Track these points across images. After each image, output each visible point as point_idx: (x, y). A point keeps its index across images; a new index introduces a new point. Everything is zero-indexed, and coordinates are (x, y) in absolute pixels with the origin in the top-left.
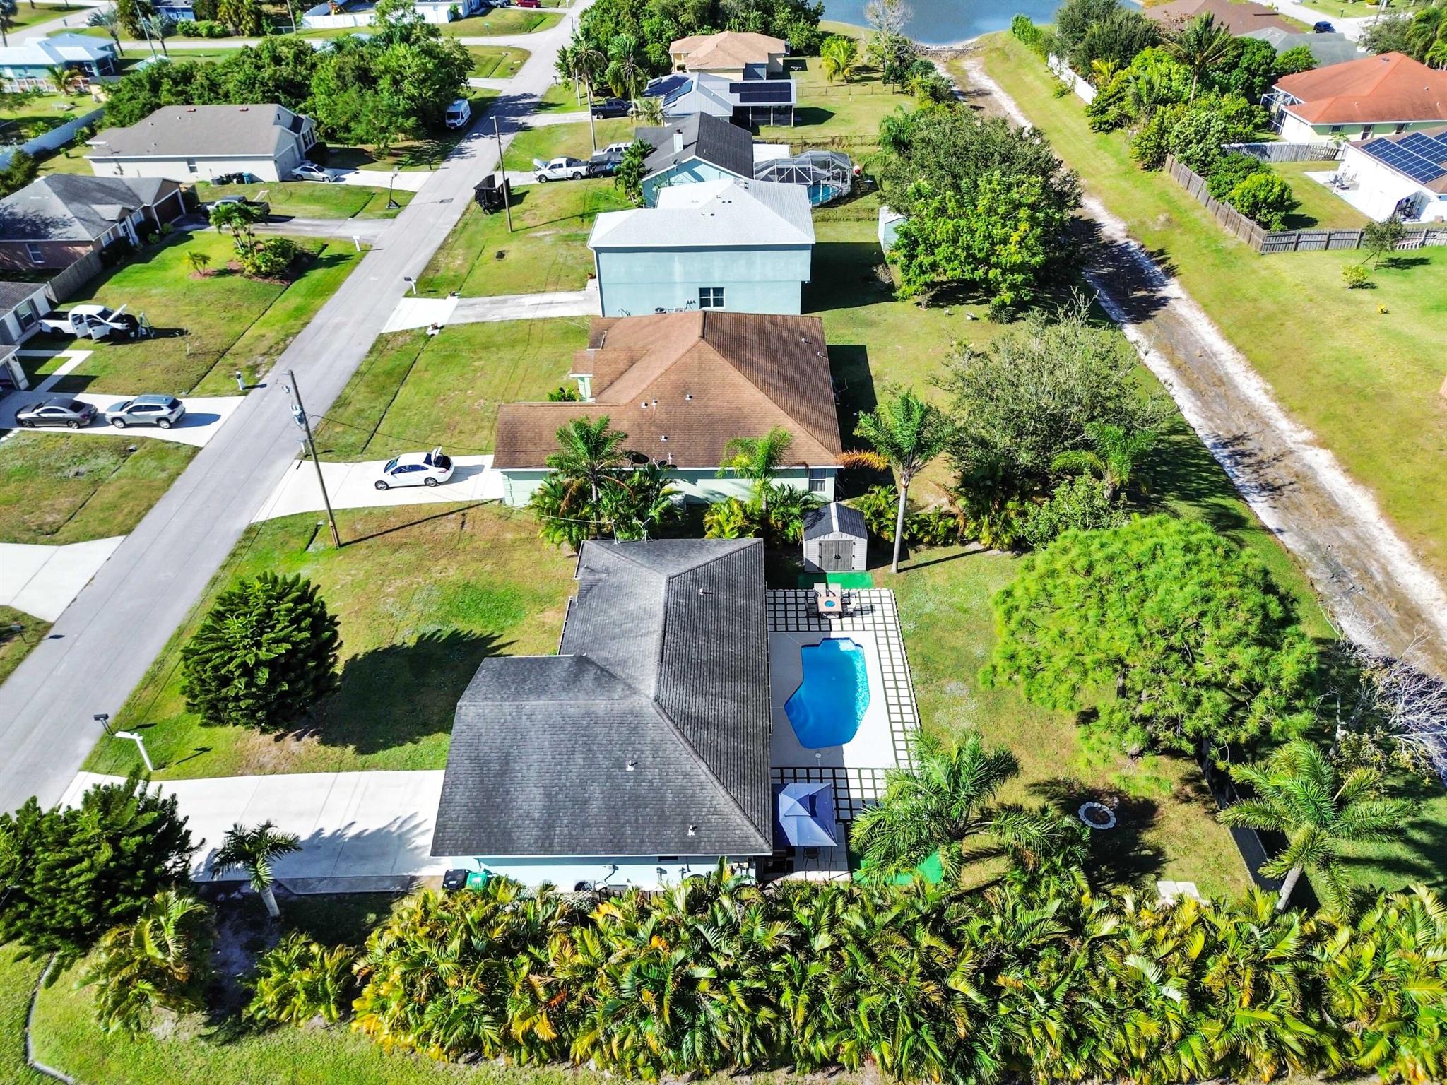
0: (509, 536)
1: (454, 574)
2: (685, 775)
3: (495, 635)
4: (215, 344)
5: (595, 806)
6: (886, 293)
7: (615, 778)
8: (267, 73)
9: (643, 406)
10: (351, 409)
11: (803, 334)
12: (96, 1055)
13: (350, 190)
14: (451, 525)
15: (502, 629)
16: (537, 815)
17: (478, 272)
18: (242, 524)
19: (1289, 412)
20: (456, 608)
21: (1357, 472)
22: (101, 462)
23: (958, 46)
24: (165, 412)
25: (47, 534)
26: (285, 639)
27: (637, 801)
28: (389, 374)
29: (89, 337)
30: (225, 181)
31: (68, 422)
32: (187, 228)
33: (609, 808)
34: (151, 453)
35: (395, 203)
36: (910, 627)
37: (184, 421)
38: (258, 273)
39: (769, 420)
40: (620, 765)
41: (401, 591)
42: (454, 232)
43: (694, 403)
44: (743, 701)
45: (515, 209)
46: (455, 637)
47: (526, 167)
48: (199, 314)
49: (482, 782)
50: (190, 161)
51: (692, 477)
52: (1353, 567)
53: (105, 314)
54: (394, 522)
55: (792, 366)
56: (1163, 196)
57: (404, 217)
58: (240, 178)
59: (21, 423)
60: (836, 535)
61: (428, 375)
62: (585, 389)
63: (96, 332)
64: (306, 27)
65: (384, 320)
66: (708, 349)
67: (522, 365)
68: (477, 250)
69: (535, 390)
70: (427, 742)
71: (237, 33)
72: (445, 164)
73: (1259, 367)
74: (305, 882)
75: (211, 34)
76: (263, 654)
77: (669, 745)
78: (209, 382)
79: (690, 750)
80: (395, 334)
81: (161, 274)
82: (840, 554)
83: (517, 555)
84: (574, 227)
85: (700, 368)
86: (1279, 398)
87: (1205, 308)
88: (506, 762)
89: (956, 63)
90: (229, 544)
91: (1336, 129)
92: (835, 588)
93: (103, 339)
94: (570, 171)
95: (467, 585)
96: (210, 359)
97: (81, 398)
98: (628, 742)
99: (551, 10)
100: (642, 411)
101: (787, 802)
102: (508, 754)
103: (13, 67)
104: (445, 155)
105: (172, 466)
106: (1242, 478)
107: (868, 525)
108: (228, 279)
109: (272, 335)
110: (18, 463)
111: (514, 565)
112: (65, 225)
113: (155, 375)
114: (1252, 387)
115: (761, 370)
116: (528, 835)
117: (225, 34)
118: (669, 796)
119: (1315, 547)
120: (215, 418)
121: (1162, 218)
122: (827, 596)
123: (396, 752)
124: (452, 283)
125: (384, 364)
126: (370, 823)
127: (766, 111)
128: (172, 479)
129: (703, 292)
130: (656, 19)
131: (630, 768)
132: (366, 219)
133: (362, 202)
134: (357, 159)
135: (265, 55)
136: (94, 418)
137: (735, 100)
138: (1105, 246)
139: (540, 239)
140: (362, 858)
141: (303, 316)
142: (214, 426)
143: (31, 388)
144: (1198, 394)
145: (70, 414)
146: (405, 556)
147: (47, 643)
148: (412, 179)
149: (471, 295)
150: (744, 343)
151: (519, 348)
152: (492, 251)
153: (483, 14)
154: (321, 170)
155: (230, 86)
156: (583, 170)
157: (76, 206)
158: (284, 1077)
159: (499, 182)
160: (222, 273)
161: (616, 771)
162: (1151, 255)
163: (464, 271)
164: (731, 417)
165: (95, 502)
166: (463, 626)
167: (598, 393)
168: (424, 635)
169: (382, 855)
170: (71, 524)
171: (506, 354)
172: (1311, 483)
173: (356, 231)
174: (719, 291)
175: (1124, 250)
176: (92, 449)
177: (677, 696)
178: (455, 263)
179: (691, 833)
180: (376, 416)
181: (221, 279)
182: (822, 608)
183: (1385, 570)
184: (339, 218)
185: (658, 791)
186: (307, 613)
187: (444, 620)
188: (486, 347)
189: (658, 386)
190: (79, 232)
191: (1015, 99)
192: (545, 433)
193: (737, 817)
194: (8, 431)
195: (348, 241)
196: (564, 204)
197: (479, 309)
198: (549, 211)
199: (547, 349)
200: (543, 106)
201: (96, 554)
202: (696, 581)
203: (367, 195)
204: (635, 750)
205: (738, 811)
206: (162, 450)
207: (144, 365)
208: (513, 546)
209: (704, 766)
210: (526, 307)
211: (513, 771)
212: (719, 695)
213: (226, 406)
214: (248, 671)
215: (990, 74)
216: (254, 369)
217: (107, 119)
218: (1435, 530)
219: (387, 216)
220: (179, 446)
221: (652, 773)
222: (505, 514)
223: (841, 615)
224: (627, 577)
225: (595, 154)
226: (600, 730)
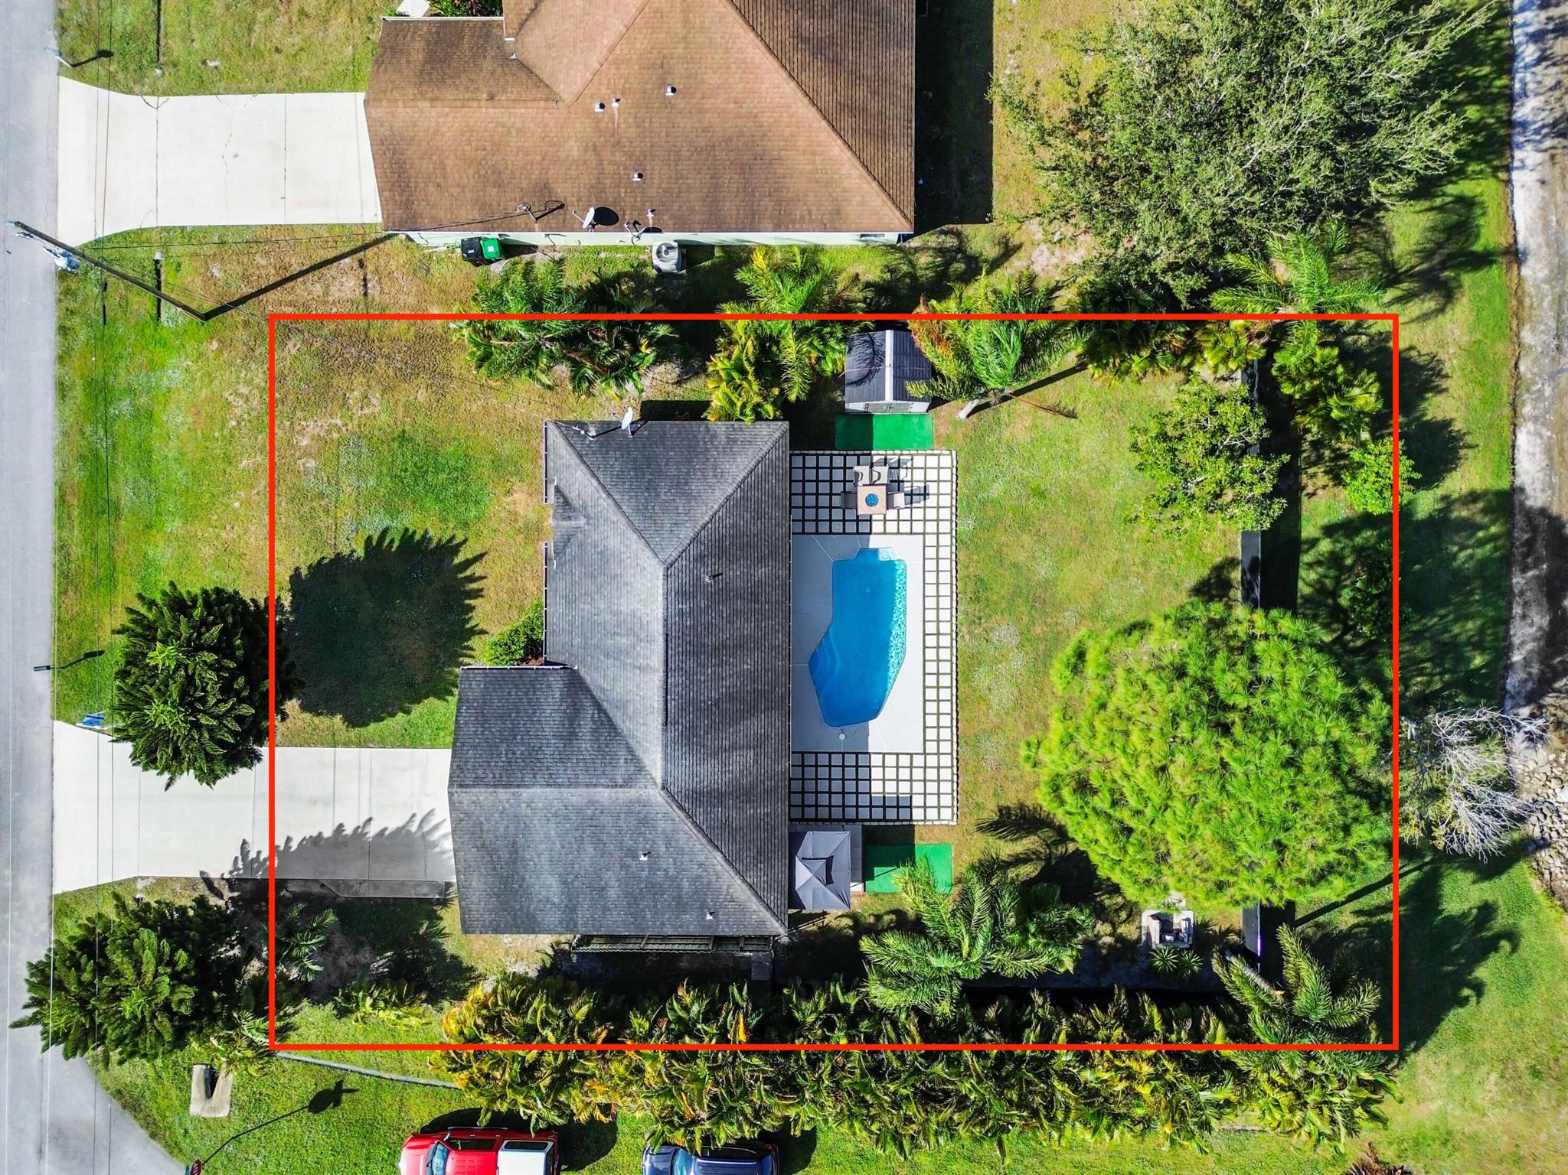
2: (700, 865)
3: (459, 538)
5: (613, 893)
7: (629, 867)
9: (597, 109)
15: (466, 525)
16: (556, 900)
27: (654, 888)
33: (627, 894)
36: (968, 528)
39: (802, 143)
40: (633, 854)
43: (680, 103)
46: (410, 543)
49: (495, 869)
74: (346, 884)
77: (681, 835)
79: (704, 841)
85: (686, 22)
88: (514, 850)
95: (403, 435)
98: (637, 831)
100: (598, 120)
101: (803, 874)
102: (515, 843)
118: (686, 884)
131: (643, 858)
140: (393, 859)
161: (629, 861)
164: (741, 134)
166: (415, 521)
168: (369, 538)
169: (411, 855)
179: (709, 917)
185: (674, 880)
189: (617, 64)
192: (450, 162)
193: (753, 904)
202: (701, 563)
204: (646, 840)
205: (754, 899)
209: (719, 856)
211: (524, 860)
212: (734, 747)
221: (667, 862)
226: (606, 820)
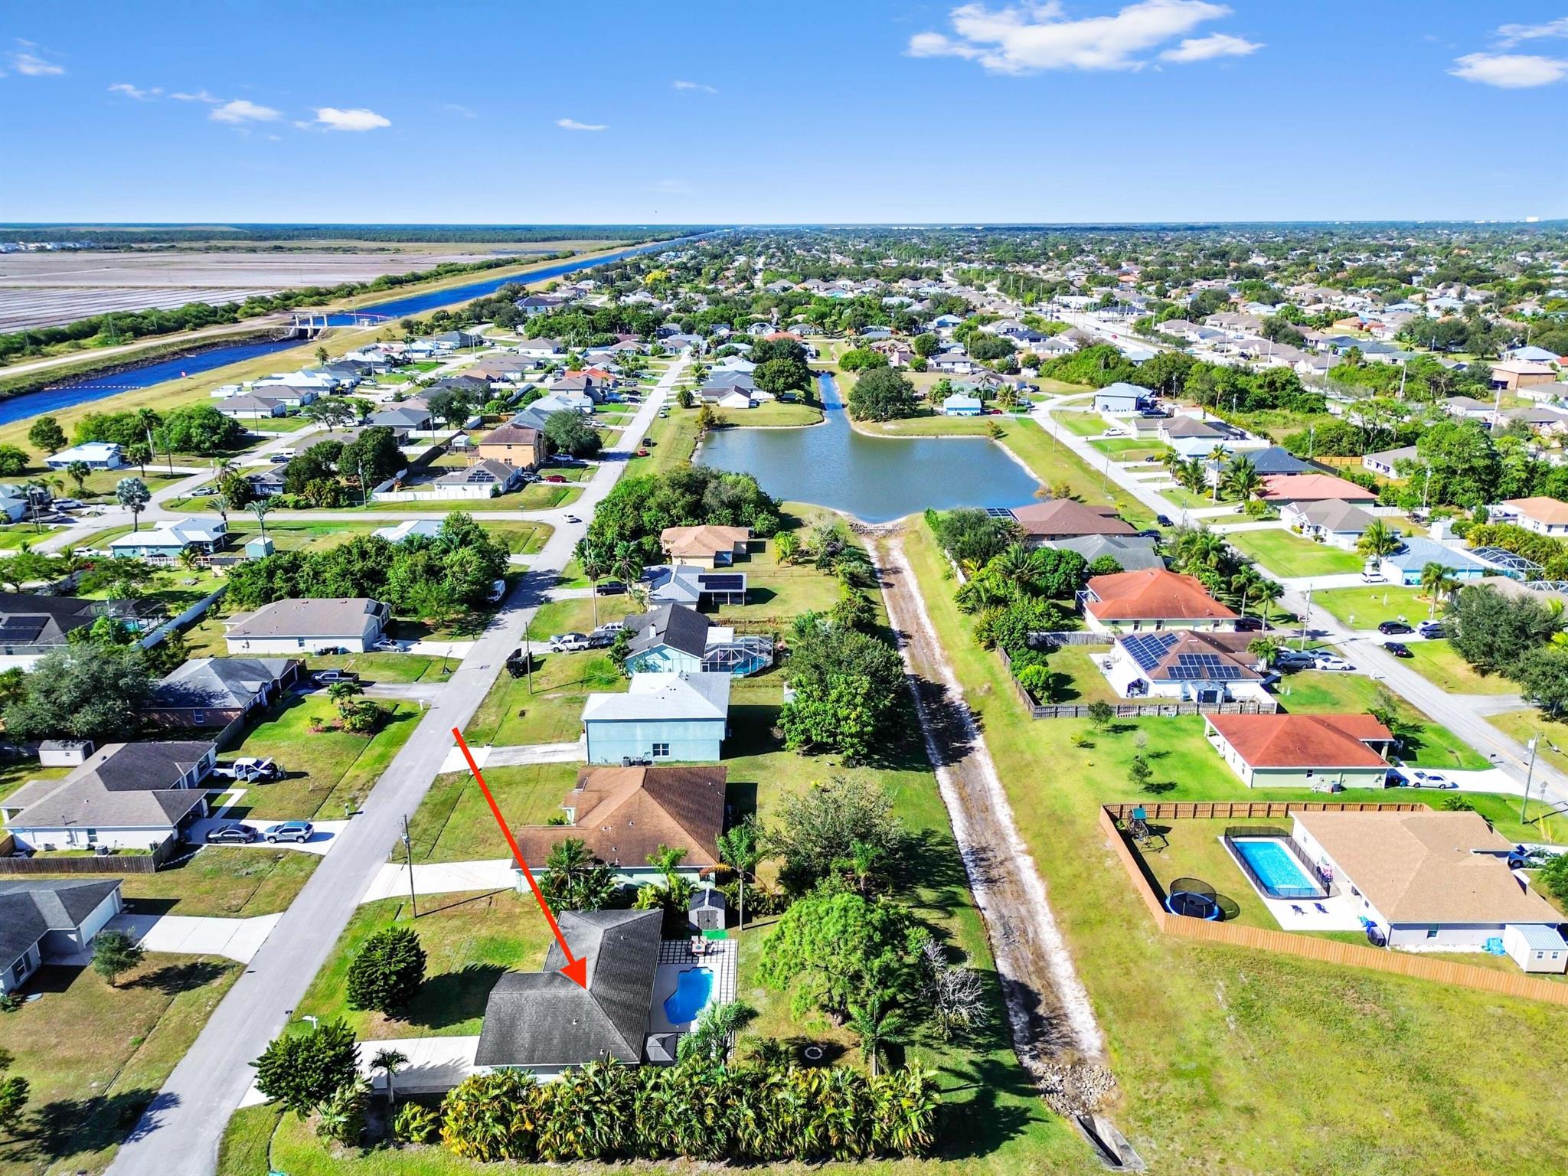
0: (518, 910)
1: (485, 932)
2: (601, 1027)
3: (507, 967)
4: (326, 783)
5: (555, 1042)
6: (778, 745)
7: (567, 1028)
8: (358, 566)
9: (604, 829)
10: (419, 829)
11: (711, 780)
12: (304, 1167)
13: (414, 658)
14: (483, 904)
15: (511, 963)
17: (506, 726)
18: (354, 905)
19: (1019, 830)
20: (486, 952)
21: (1042, 873)
22: (261, 866)
23: (889, 525)
24: (302, 833)
25: (234, 912)
26: (403, 961)
27: (576, 1039)
28: (443, 803)
29: (245, 779)
30: (324, 653)
31: (239, 840)
32: (300, 692)
33: (563, 1042)
34: (292, 860)
35: (448, 669)
36: (742, 960)
37: (315, 838)
38: (354, 729)
39: (679, 839)
40: (570, 1022)
41: (454, 942)
42: (490, 693)
43: (634, 827)
44: (637, 993)
45: (534, 674)
46: (485, 968)
47: (544, 639)
48: (315, 760)
49: (500, 1032)
50: (300, 639)
51: (630, 873)
52: (1019, 929)
53: (258, 764)
54: (449, 902)
55: (699, 802)
56: (990, 670)
57: (454, 679)
58: (335, 651)
59: (209, 840)
60: (706, 907)
61: (470, 804)
62: (571, 816)
63: (251, 777)
64: (374, 499)
65: (441, 763)
66: (644, 793)
67: (533, 798)
68: (504, 709)
69: (539, 815)
70: (468, 1023)
71: (317, 505)
72: (485, 634)
73: (1011, 800)
74: (405, 1089)
75: (297, 506)
76: (392, 968)
77: (595, 1012)
78: (326, 810)
79: (606, 1015)
80: (448, 775)
81: (286, 730)
82: (709, 918)
83: (522, 921)
84: (575, 692)
85: (640, 806)
86: (1016, 822)
87: (993, 756)
88: (513, 1021)
89: (884, 542)
90: (348, 917)
91: (1115, 623)
92: (704, 938)
93: (253, 781)
94: (576, 645)
95: (492, 939)
96: (324, 794)
97: (244, 822)
98: (574, 1011)
99: (575, 484)
100: (603, 832)
101: (651, 1040)
102: (514, 1017)
103: (147, 547)
104: (485, 625)
105: (307, 869)
106: (975, 873)
107: (727, 903)
108: (333, 733)
109: (364, 776)
110: (210, 867)
111: (520, 927)
112: (223, 697)
113: (290, 807)
114: (1003, 813)
115: (677, 806)
116: (522, 1056)
117: (308, 506)
118: (593, 1036)
119: (1002, 917)
120: (331, 835)
121: (986, 686)
122: (698, 944)
123: (451, 1027)
124: (487, 735)
125: (440, 796)
126: (437, 1061)
127: (725, 595)
128: (308, 876)
129: (656, 746)
130: (653, 512)
131: (574, 1023)
132: (426, 683)
133: (421, 670)
134: (419, 631)
135: (355, 551)
136: (254, 836)
137: (701, 587)
138: (947, 706)
139: (551, 701)
140: (435, 1078)
141: (384, 760)
142: (331, 841)
143: (210, 815)
144: (969, 816)
145: (243, 835)
146: (456, 922)
147: (245, 976)
148: (461, 648)
149: (501, 745)
150: (669, 788)
151: (531, 785)
152: (516, 710)
153: (519, 490)
154: (394, 644)
155: (327, 575)
156: (586, 644)
157: (230, 682)
158: (397, 1173)
159: (524, 654)
160: (330, 729)
161: (567, 1025)
162: (972, 714)
163: (496, 725)
165: (260, 891)
166: (488, 962)
167: (578, 820)
168: (467, 967)
169: (445, 1076)
170: (248, 906)
171: (522, 789)
172: (1015, 878)
173: (418, 693)
174: (666, 746)
175: (957, 709)
176: (255, 857)
177: (601, 989)
178: (489, 719)
179: (602, 1053)
180: (435, 832)
181: (328, 734)
182: (694, 950)
183: (1036, 932)
184: (407, 682)
185: (587, 1034)
186: (413, 948)
187: (478, 959)
188: (509, 784)
189: (614, 817)
190: (234, 702)
191: (917, 577)
192: (545, 845)
193: (625, 1045)
194: (200, 846)
195: (414, 702)
196: (571, 673)
197: (505, 756)
198: (559, 677)
199: (550, 786)
200: (560, 581)
201: (267, 923)
202: (620, 932)
203: (426, 661)
204: (578, 1014)
205: (625, 1043)
206: (300, 858)
207: (281, 800)
208: (519, 917)
209: (611, 1023)
210: (537, 754)
211: (516, 1025)
212: (624, 990)
213: (337, 827)
214: (386, 977)
215: (906, 553)
216: (354, 800)
217: (229, 596)
218: (1069, 907)
219: (441, 680)
220: (310, 855)
221: (585, 1026)
222: (516, 896)
223: (705, 954)
224: (582, 930)
225: (596, 630)
226: (561, 1005)
